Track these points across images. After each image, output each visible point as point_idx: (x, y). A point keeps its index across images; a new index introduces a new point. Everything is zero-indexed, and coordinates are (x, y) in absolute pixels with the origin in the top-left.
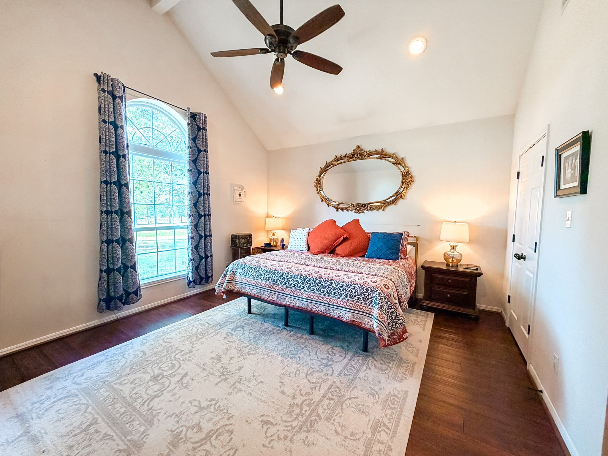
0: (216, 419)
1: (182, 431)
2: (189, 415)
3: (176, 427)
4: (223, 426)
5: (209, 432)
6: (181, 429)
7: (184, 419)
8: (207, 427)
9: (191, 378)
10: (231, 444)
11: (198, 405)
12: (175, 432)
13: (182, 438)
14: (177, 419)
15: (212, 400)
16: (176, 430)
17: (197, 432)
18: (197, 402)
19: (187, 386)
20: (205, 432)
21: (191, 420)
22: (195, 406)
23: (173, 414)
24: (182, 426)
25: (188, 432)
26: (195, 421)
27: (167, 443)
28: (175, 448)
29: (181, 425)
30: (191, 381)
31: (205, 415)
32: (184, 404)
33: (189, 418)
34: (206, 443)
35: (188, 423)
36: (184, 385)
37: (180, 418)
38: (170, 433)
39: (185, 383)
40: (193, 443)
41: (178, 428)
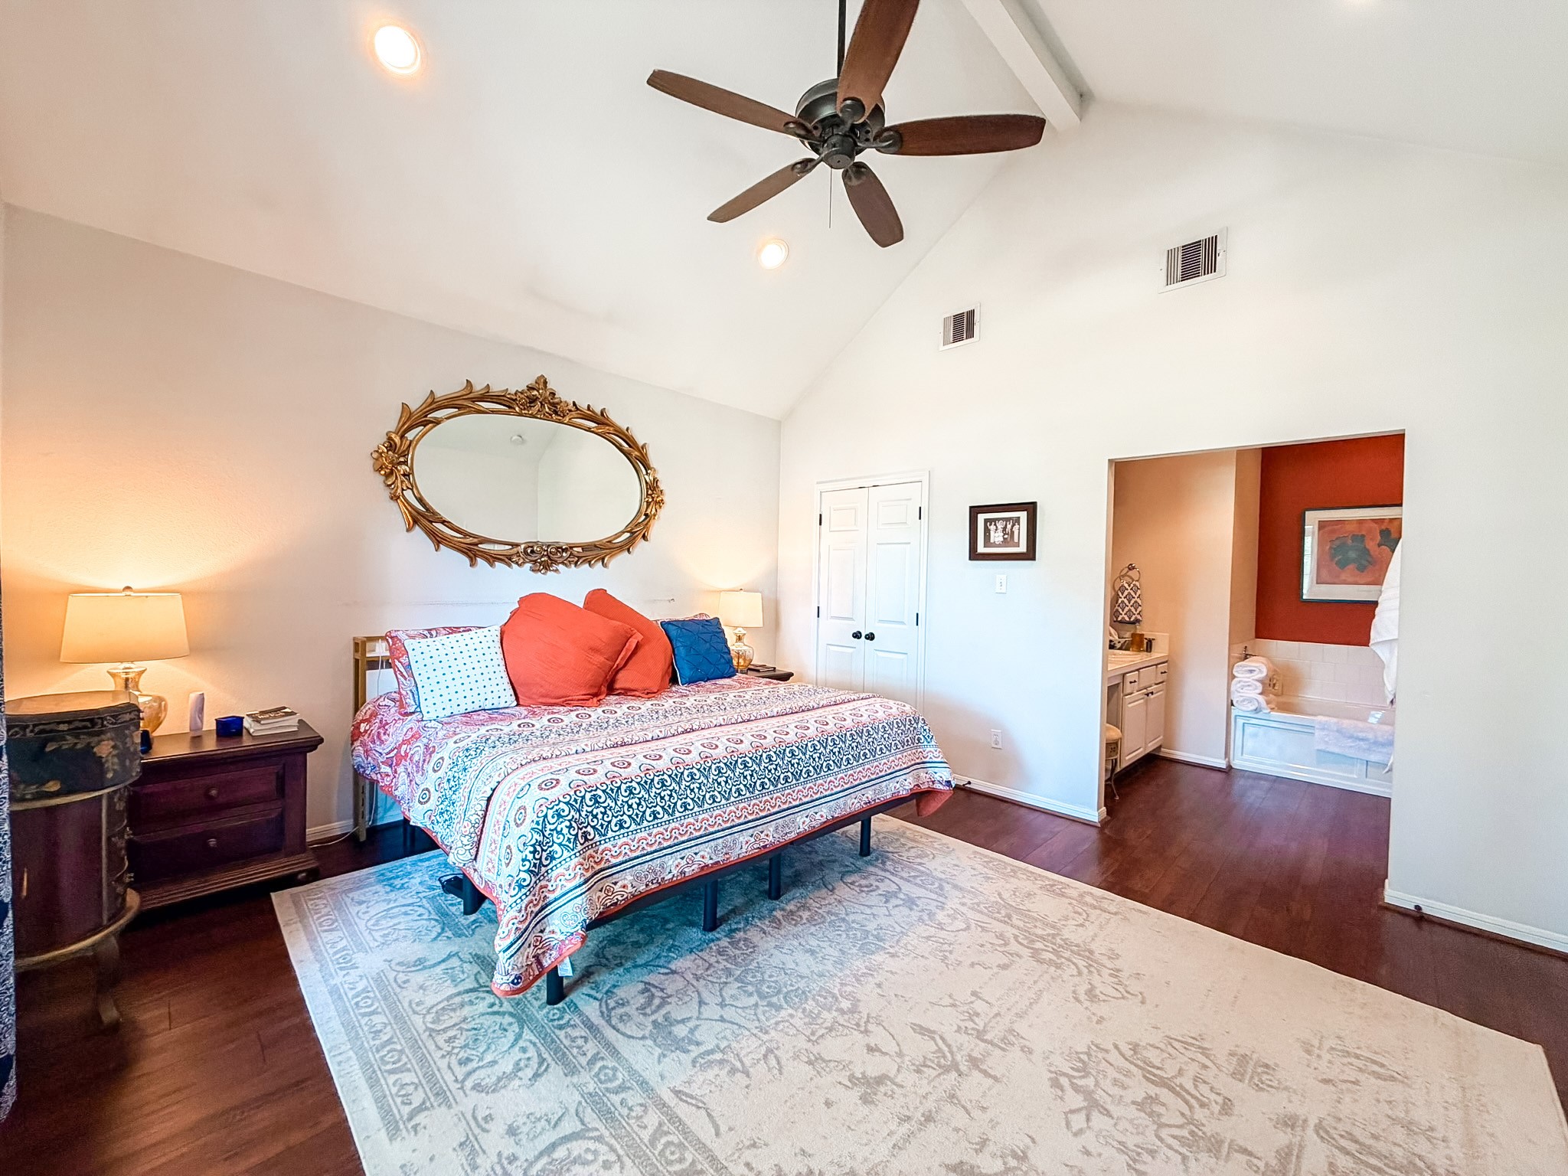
0: (1112, 1073)
1: (1174, 1137)
2: (1121, 1129)
3: (1170, 1153)
4: (1126, 1059)
5: (1153, 1082)
6: (1170, 1141)
7: (1139, 1140)
8: (1139, 1089)
9: (976, 1151)
10: (1162, 1046)
11: (1084, 1112)
12: (1183, 1150)
13: (1192, 1133)
14: (1146, 1157)
15: (1055, 1084)
16: (1177, 1151)
17: (1164, 1105)
18: (1073, 1117)
19: (1015, 1156)
20: (1153, 1090)
21: (1135, 1122)
22: (1088, 1120)
23: (1135, 1170)
24: (1161, 1140)
25: (1172, 1122)
26: (1133, 1112)
27: (1222, 1163)
28: (1222, 1142)
29: (1159, 1143)
30: (991, 1147)
31: (1110, 1095)
32: (1091, 1149)
33: (1130, 1129)
34: (1181, 1086)
35: (1147, 1126)
36: (1013, 1163)
37: (1140, 1150)
38: (1192, 1164)
39: (1005, 1163)
40: (1191, 1107)
41: (1170, 1147)
